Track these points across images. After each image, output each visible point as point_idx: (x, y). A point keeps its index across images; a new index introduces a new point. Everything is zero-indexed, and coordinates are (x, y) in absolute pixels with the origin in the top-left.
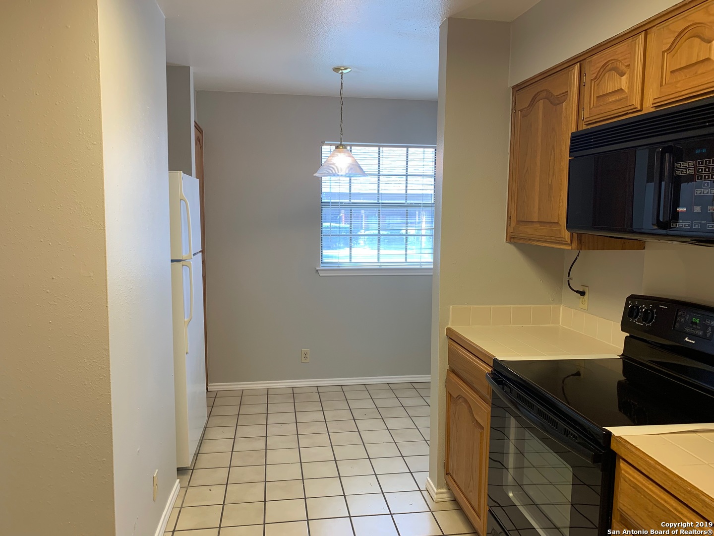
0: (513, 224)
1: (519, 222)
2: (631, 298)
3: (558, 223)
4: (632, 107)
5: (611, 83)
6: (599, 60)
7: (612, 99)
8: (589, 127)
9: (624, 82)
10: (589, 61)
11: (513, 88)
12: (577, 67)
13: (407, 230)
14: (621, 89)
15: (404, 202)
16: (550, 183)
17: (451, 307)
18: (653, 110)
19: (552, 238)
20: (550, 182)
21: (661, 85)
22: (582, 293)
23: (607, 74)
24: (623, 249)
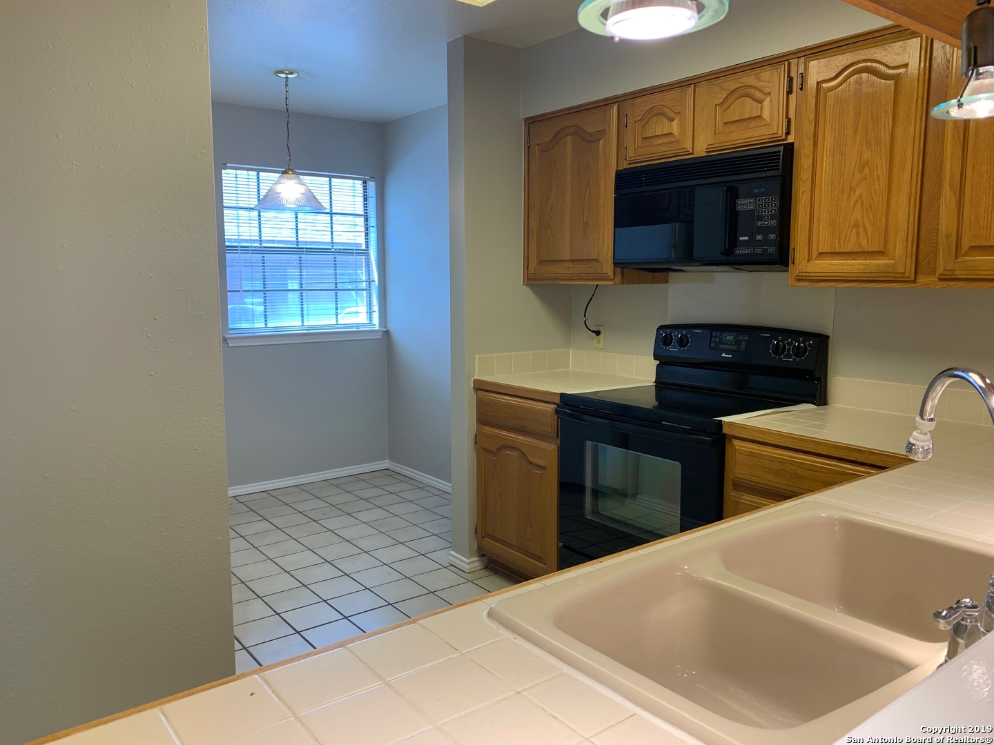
0: (533, 264)
1: (541, 262)
2: (661, 328)
3: (597, 259)
4: (684, 150)
5: (659, 127)
6: (644, 104)
7: (660, 141)
8: (632, 166)
9: (675, 127)
10: (632, 104)
11: (526, 120)
12: (615, 107)
13: (336, 284)
14: (672, 133)
15: (330, 247)
16: (585, 220)
17: (477, 356)
18: (705, 154)
19: (591, 275)
20: (585, 218)
21: (715, 134)
22: (598, 333)
23: (655, 118)
24: (653, 283)
